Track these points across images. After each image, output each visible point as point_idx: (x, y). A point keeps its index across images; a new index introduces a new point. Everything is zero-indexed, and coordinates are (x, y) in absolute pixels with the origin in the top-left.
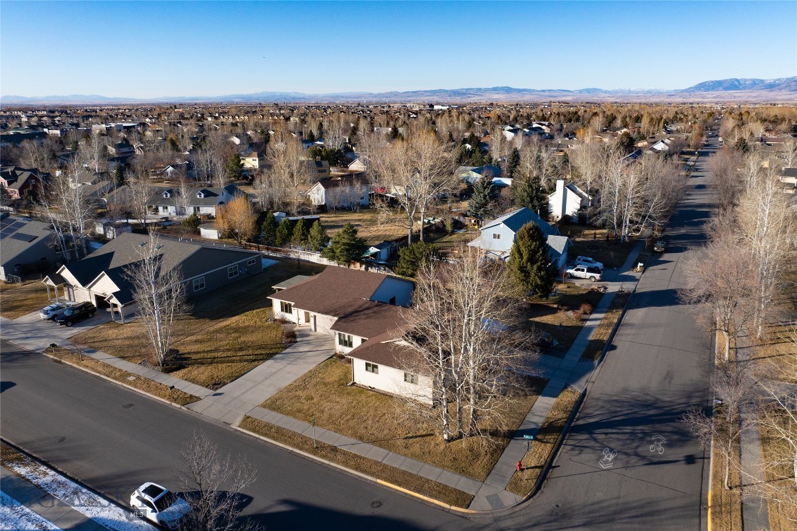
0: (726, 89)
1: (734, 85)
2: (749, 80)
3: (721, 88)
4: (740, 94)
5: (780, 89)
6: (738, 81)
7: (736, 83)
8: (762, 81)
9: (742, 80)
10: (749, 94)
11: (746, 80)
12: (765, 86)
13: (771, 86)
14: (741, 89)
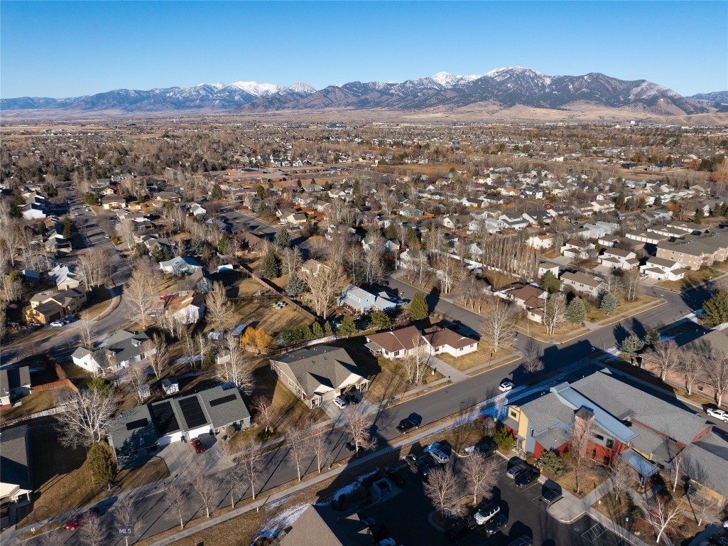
0: (23, 107)
1: (28, 103)
2: (42, 99)
3: (17, 107)
4: (38, 113)
5: (73, 108)
6: (31, 99)
7: (30, 101)
8: (54, 100)
9: (34, 98)
10: (47, 112)
11: (39, 99)
12: (58, 104)
13: (65, 105)
14: (36, 108)
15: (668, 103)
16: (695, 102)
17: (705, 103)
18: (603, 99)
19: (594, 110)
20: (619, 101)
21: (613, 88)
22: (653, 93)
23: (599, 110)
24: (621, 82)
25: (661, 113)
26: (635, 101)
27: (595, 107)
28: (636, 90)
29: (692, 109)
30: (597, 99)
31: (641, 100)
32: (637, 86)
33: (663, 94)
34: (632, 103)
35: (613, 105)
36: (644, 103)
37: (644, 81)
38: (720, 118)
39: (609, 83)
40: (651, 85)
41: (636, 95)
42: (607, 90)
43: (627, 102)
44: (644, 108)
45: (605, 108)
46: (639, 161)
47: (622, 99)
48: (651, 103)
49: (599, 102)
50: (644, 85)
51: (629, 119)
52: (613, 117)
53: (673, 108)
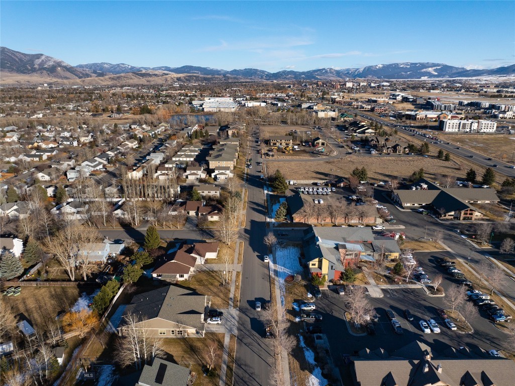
15: (64, 71)
16: (80, 70)
17: (88, 71)
18: (14, 68)
19: (10, 76)
20: (27, 69)
21: (19, 59)
22: (51, 63)
23: (13, 76)
24: (25, 55)
25: (61, 77)
26: (40, 69)
27: (9, 74)
28: (38, 62)
29: (81, 75)
30: (8, 68)
31: (45, 69)
32: (38, 58)
33: (59, 64)
34: (38, 70)
35: (23, 72)
36: (47, 71)
37: (42, 55)
38: (102, 80)
39: (15, 55)
40: (48, 59)
41: (39, 65)
42: (16, 61)
43: (33, 70)
44: (49, 74)
45: (18, 75)
46: (97, 111)
47: (30, 68)
48: (52, 70)
49: (11, 70)
50: (43, 58)
51: (42, 82)
52: (28, 82)
53: (68, 74)
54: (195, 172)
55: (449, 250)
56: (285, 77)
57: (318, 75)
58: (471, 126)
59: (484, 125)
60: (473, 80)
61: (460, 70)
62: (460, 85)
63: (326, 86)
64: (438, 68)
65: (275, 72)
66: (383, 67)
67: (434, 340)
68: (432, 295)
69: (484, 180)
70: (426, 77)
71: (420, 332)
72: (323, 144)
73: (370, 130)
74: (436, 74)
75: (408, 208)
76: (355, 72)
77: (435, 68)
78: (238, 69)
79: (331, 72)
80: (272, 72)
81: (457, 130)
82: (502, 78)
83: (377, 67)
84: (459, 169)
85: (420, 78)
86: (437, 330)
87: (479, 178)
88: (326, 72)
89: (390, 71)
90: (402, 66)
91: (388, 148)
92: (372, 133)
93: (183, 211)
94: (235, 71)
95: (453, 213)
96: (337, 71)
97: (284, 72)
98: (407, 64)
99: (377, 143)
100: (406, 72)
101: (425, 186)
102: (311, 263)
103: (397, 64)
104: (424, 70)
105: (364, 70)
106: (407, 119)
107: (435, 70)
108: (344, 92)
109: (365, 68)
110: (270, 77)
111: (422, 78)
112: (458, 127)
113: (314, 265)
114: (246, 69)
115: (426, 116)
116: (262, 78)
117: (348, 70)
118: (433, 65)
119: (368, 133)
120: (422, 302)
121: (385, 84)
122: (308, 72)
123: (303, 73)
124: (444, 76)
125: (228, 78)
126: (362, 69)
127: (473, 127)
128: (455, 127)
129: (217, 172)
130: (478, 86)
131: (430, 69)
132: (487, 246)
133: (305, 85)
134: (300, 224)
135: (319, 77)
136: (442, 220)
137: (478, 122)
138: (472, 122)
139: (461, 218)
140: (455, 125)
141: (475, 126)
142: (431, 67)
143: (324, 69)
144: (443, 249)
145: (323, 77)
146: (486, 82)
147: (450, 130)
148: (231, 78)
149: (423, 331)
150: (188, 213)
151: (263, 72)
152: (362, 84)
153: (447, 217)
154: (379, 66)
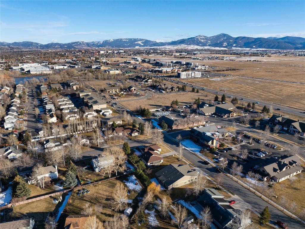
54: (91, 113)
55: (238, 129)
56: (54, 48)
57: (75, 46)
58: (191, 75)
59: (196, 74)
60: (163, 48)
61: (154, 43)
62: (160, 51)
63: (88, 53)
64: (143, 41)
65: (46, 44)
66: (114, 41)
67: (265, 158)
68: (250, 145)
69: (222, 100)
70: (138, 47)
71: (259, 157)
72: (135, 90)
73: (150, 80)
74: (143, 45)
75: (207, 115)
76: (98, 44)
77: (142, 41)
78: (17, 42)
79: (84, 44)
80: (44, 44)
81: (186, 77)
82: (175, 47)
83: (110, 41)
84: (207, 96)
85: (135, 47)
86: (264, 155)
87: (220, 99)
88: (80, 43)
89: (118, 43)
90: (124, 40)
91: (169, 89)
92: (151, 81)
93: (115, 134)
94: (15, 43)
95: (227, 115)
96: (87, 43)
97: (52, 44)
98: (126, 39)
99: (161, 87)
100: (127, 44)
101: (208, 105)
102: (209, 143)
103: (121, 39)
104: (136, 42)
105: (103, 42)
106: (159, 72)
107: (142, 43)
108: (103, 57)
109: (104, 41)
110: (43, 47)
111: (136, 47)
112: (186, 75)
113: (210, 143)
114: (24, 42)
115: (166, 70)
116: (37, 48)
117: (93, 42)
118: (141, 40)
119: (149, 82)
120: (250, 148)
121: (122, 51)
122: (69, 44)
123: (65, 44)
124: (147, 46)
125: (13, 48)
126: (102, 42)
127: (192, 75)
128: (185, 76)
129: (103, 111)
130: (168, 51)
131: (139, 42)
132: (248, 126)
133: (74, 53)
134: (175, 130)
135: (76, 47)
136: (224, 118)
137: (194, 73)
138: (192, 73)
139: (230, 117)
140: (185, 75)
141: (193, 75)
142: (140, 41)
143: (78, 42)
144: (236, 129)
145: (78, 47)
146: (169, 49)
147: (183, 77)
148: (15, 48)
149: (260, 157)
150: (119, 134)
151: (37, 44)
152: (109, 52)
153: (225, 117)
154: (111, 40)
